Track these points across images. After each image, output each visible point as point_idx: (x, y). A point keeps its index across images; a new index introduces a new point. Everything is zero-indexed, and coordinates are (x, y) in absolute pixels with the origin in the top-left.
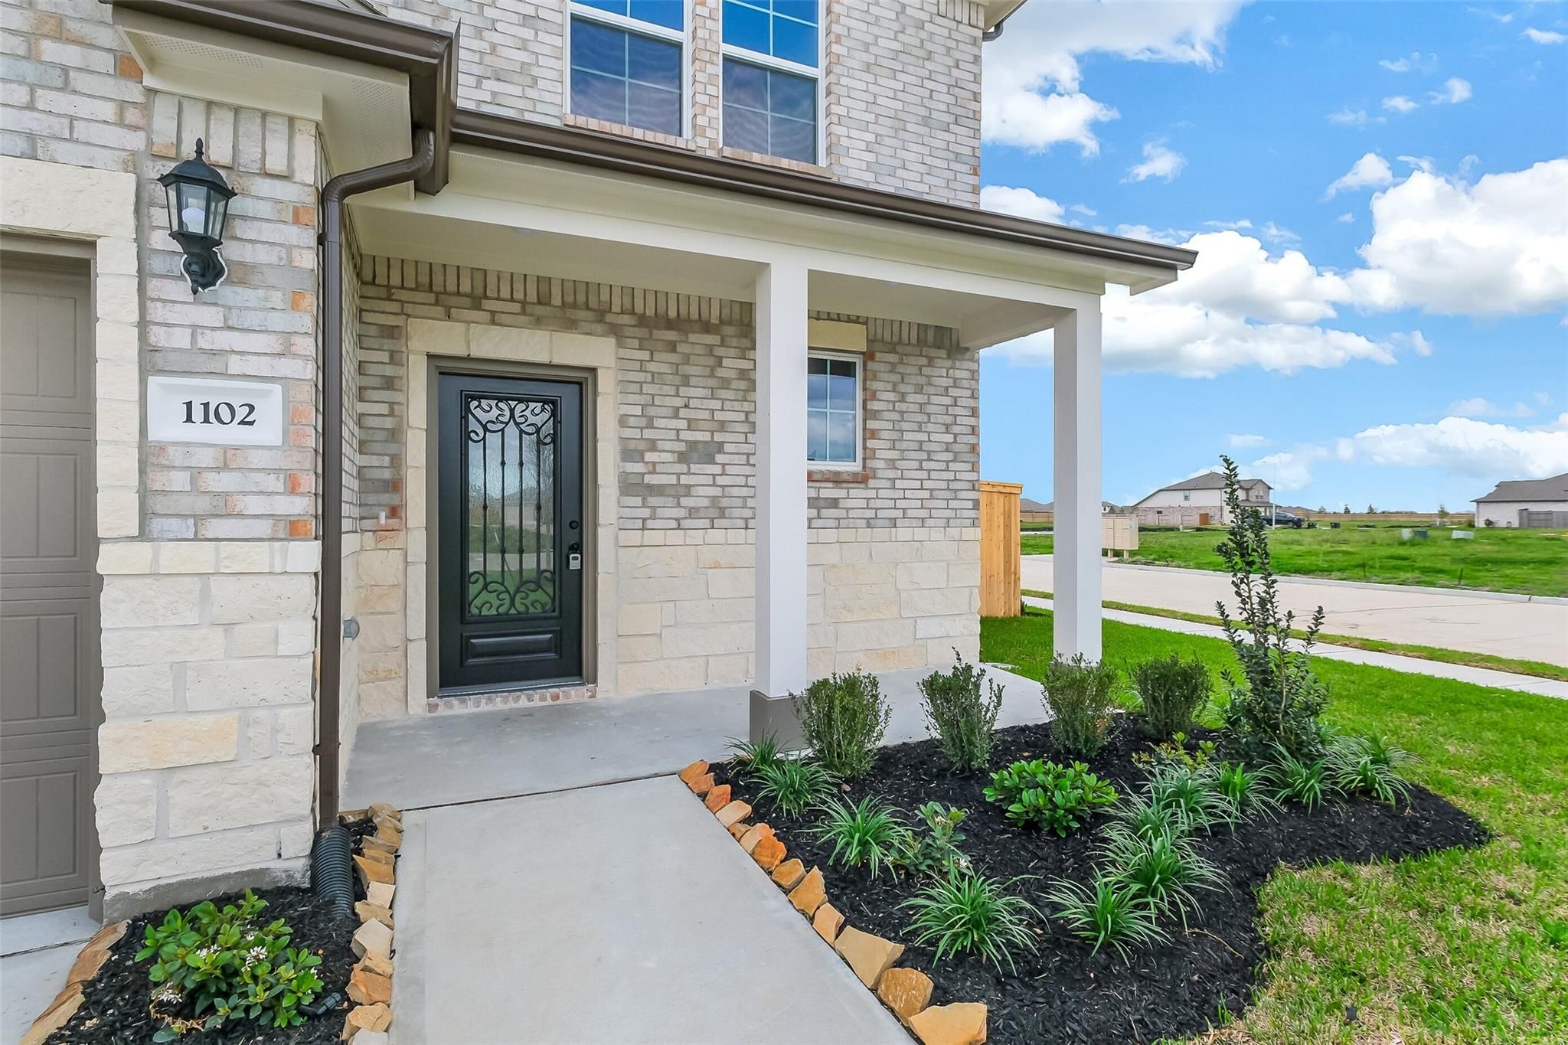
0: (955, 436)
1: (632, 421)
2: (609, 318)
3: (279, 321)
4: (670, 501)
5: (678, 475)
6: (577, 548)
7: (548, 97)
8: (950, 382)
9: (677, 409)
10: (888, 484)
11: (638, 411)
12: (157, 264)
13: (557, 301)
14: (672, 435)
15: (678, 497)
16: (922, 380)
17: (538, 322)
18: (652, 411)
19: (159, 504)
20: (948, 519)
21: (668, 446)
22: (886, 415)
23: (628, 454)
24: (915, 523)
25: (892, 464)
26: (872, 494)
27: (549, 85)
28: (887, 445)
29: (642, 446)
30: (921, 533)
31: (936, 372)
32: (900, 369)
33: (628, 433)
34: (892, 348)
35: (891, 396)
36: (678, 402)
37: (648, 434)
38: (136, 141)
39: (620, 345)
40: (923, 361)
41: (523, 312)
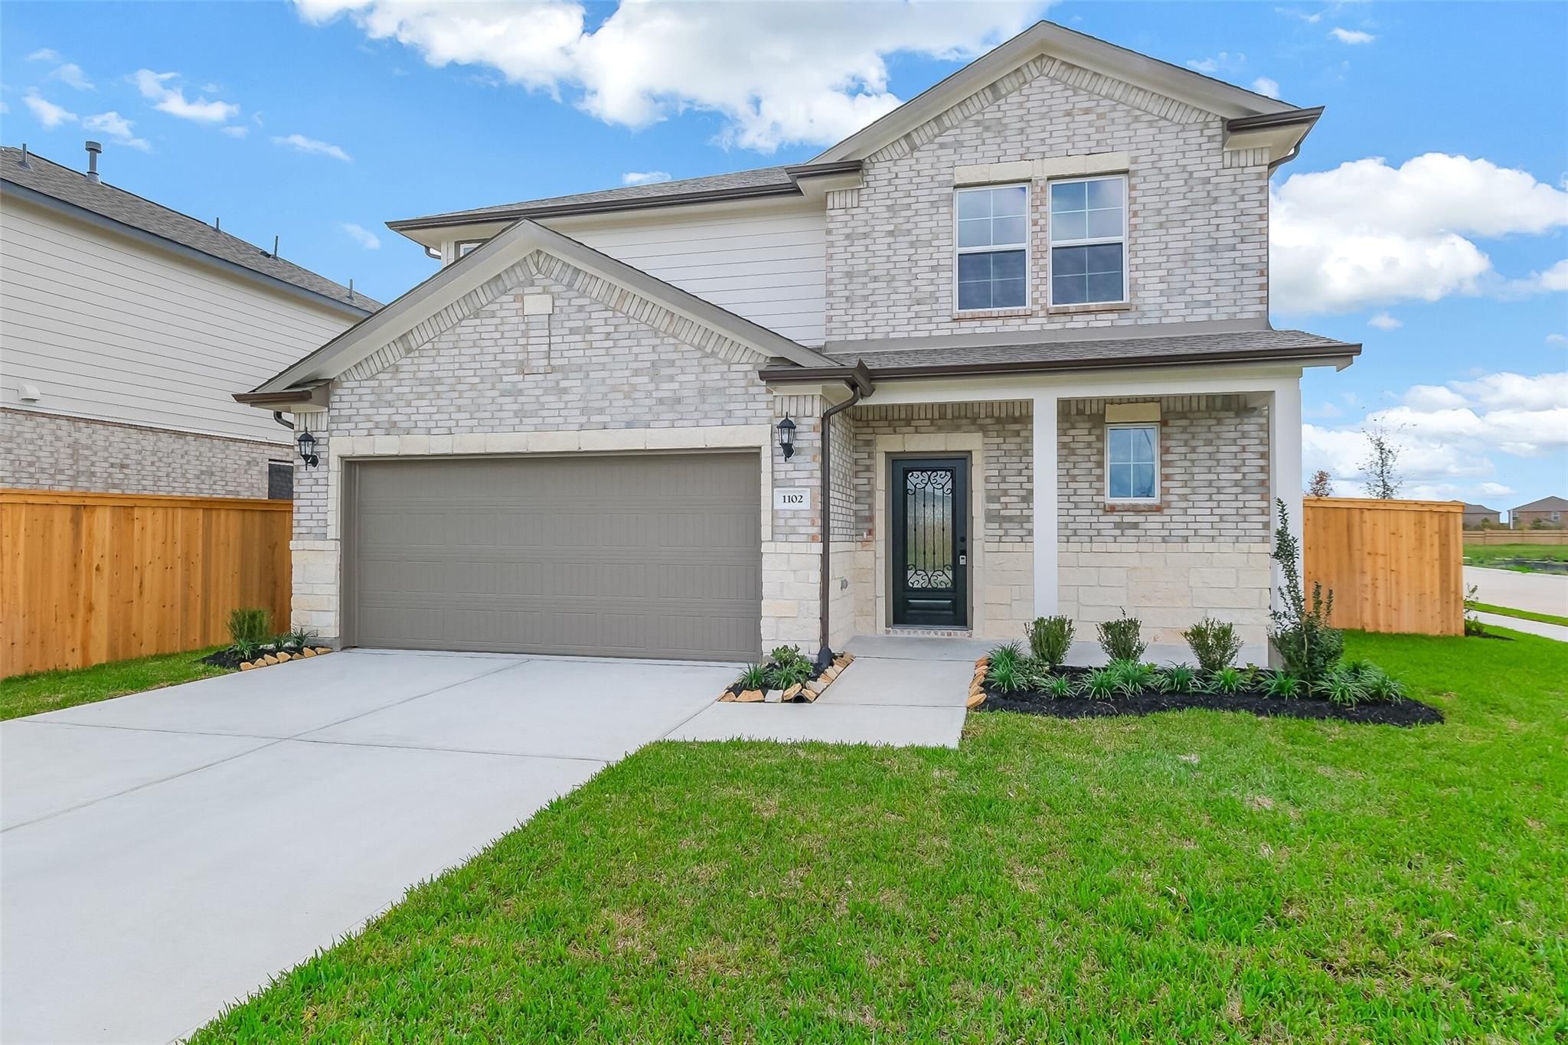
0: (1244, 474)
1: (993, 479)
2: (979, 421)
3: (809, 466)
4: (1016, 525)
5: (1022, 510)
6: (964, 553)
7: (944, 306)
8: (1239, 434)
9: (1021, 470)
10: (1181, 512)
11: (996, 473)
12: (776, 452)
13: (949, 416)
14: (1018, 486)
15: (1021, 523)
16: (1210, 436)
17: (940, 429)
18: (1004, 473)
19: (777, 530)
20: (1237, 537)
21: (1015, 492)
22: (1179, 464)
23: (991, 498)
24: (1205, 539)
25: (1184, 498)
26: (1168, 519)
27: (945, 300)
28: (1180, 484)
29: (999, 493)
30: (1210, 547)
31: (1225, 428)
32: (1192, 429)
33: (990, 486)
34: (1183, 415)
35: (1183, 450)
36: (1022, 466)
37: (1003, 486)
38: (771, 413)
39: (985, 436)
40: (1213, 422)
41: (932, 425)
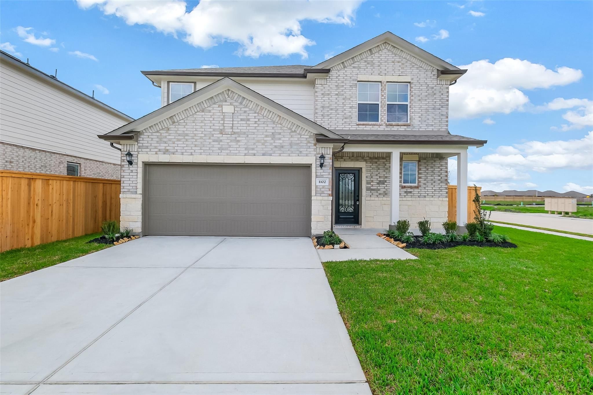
0: (441, 177)
1: (369, 177)
2: (364, 158)
3: (329, 171)
4: (376, 192)
5: (377, 187)
6: (358, 200)
7: (354, 120)
8: (440, 165)
9: (377, 174)
10: (424, 188)
11: (370, 175)
12: (317, 166)
13: (355, 156)
14: (376, 179)
15: (377, 191)
16: (432, 165)
17: (352, 160)
18: (372, 175)
19: (317, 192)
20: (439, 196)
21: (375, 181)
22: (423, 174)
23: (368, 183)
24: (430, 197)
25: (425, 184)
26: (420, 190)
27: (354, 118)
28: (424, 180)
29: (370, 181)
30: (432, 199)
31: (436, 163)
32: (427, 163)
33: (368, 179)
34: (425, 159)
35: (425, 169)
36: (377, 173)
37: (371, 179)
38: (315, 153)
39: (366, 163)
40: (433, 161)
41: (349, 159)
